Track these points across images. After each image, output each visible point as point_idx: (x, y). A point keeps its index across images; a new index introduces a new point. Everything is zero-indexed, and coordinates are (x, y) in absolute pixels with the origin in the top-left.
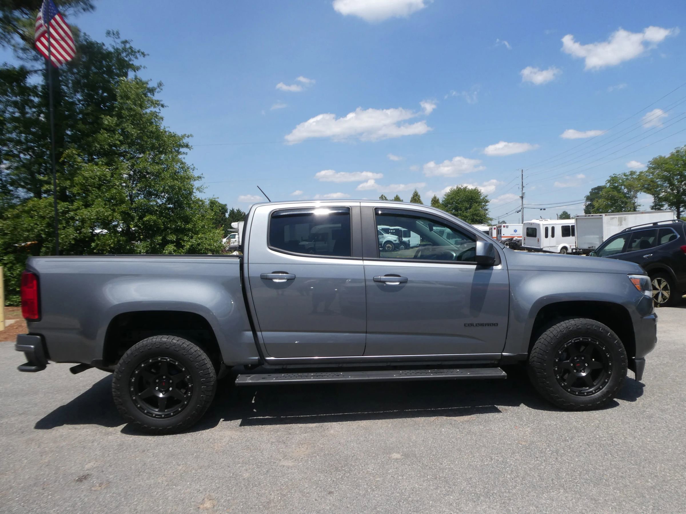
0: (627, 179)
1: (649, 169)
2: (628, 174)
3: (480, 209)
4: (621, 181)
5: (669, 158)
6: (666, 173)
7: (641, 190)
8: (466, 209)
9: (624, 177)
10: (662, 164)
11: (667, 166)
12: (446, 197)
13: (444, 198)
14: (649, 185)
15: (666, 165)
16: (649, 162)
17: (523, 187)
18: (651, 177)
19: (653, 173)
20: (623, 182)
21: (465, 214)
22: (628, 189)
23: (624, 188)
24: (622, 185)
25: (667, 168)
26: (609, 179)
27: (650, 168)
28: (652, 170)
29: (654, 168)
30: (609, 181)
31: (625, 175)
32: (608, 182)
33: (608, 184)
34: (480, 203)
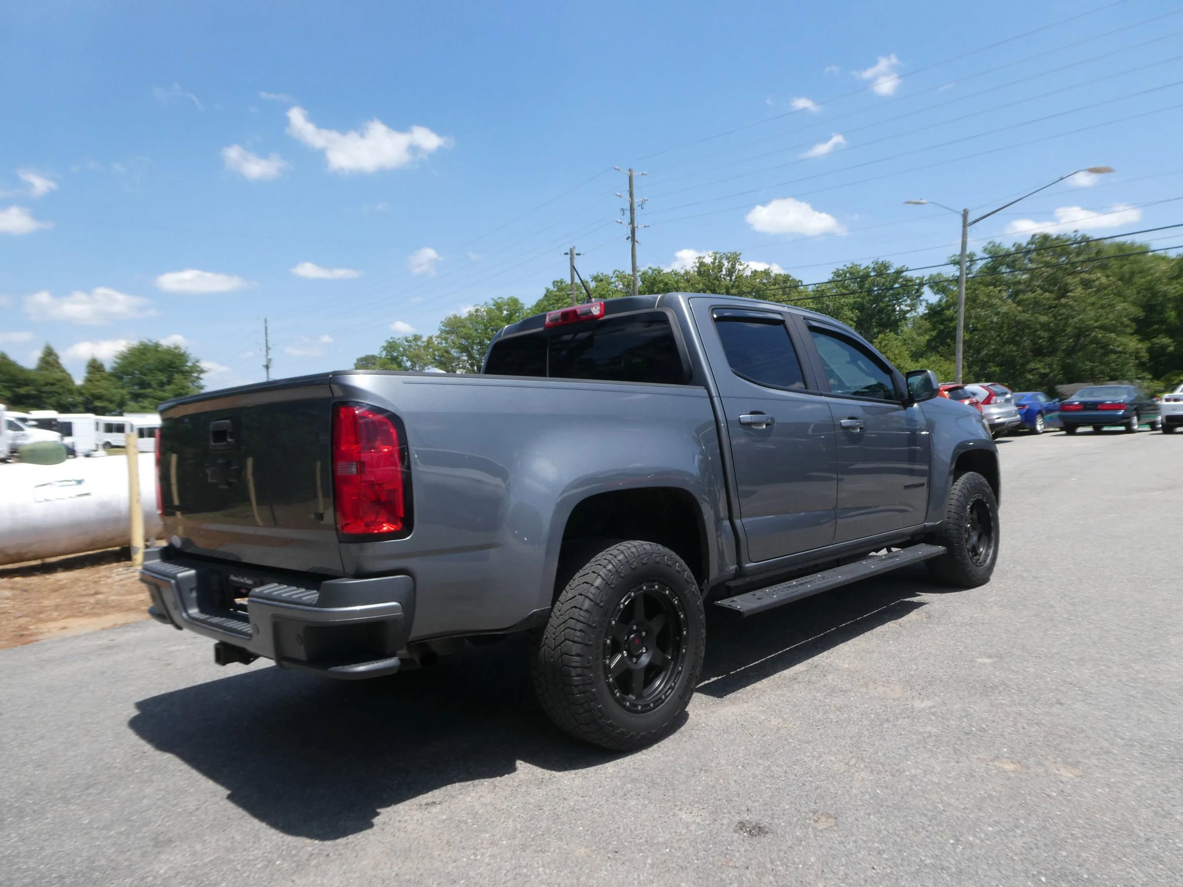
0: (410, 346)
1: (442, 333)
2: (411, 338)
3: (190, 384)
4: (401, 349)
5: (466, 319)
6: (463, 341)
7: (432, 363)
8: (162, 384)
9: (406, 343)
10: (458, 327)
11: (465, 331)
12: (118, 361)
13: (116, 363)
14: (443, 356)
15: (463, 329)
16: (442, 322)
17: (268, 349)
18: (444, 345)
19: (446, 339)
20: (405, 350)
21: (160, 394)
22: (412, 361)
23: (407, 361)
24: (403, 355)
25: (465, 334)
26: (385, 344)
27: (442, 331)
28: (444, 335)
29: (448, 333)
30: (385, 348)
31: (407, 341)
32: (384, 350)
33: (384, 353)
34: (186, 374)
